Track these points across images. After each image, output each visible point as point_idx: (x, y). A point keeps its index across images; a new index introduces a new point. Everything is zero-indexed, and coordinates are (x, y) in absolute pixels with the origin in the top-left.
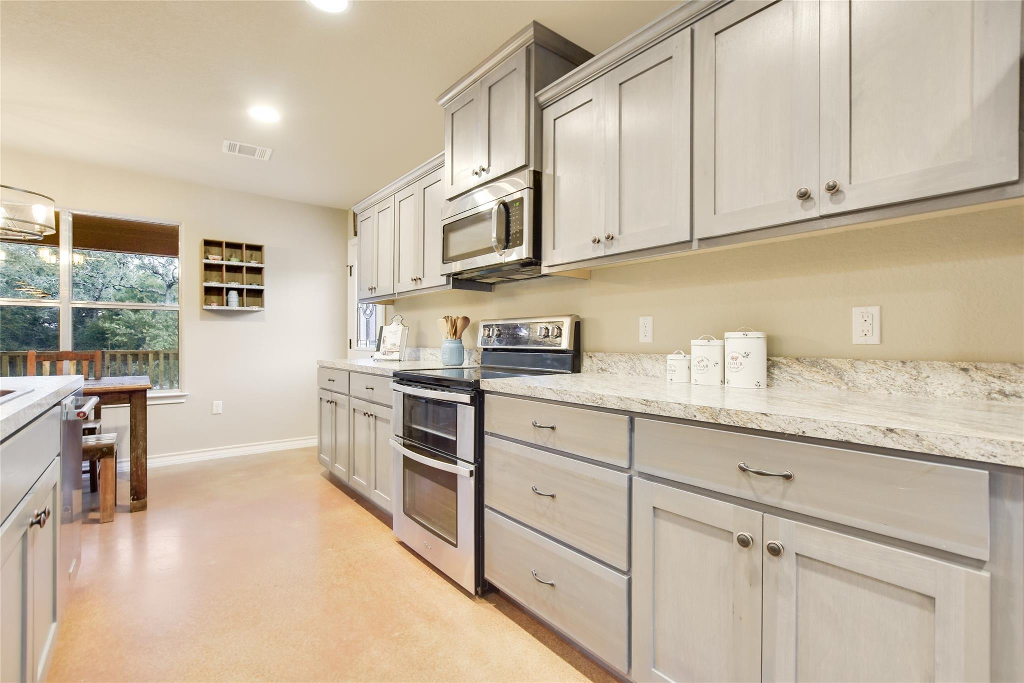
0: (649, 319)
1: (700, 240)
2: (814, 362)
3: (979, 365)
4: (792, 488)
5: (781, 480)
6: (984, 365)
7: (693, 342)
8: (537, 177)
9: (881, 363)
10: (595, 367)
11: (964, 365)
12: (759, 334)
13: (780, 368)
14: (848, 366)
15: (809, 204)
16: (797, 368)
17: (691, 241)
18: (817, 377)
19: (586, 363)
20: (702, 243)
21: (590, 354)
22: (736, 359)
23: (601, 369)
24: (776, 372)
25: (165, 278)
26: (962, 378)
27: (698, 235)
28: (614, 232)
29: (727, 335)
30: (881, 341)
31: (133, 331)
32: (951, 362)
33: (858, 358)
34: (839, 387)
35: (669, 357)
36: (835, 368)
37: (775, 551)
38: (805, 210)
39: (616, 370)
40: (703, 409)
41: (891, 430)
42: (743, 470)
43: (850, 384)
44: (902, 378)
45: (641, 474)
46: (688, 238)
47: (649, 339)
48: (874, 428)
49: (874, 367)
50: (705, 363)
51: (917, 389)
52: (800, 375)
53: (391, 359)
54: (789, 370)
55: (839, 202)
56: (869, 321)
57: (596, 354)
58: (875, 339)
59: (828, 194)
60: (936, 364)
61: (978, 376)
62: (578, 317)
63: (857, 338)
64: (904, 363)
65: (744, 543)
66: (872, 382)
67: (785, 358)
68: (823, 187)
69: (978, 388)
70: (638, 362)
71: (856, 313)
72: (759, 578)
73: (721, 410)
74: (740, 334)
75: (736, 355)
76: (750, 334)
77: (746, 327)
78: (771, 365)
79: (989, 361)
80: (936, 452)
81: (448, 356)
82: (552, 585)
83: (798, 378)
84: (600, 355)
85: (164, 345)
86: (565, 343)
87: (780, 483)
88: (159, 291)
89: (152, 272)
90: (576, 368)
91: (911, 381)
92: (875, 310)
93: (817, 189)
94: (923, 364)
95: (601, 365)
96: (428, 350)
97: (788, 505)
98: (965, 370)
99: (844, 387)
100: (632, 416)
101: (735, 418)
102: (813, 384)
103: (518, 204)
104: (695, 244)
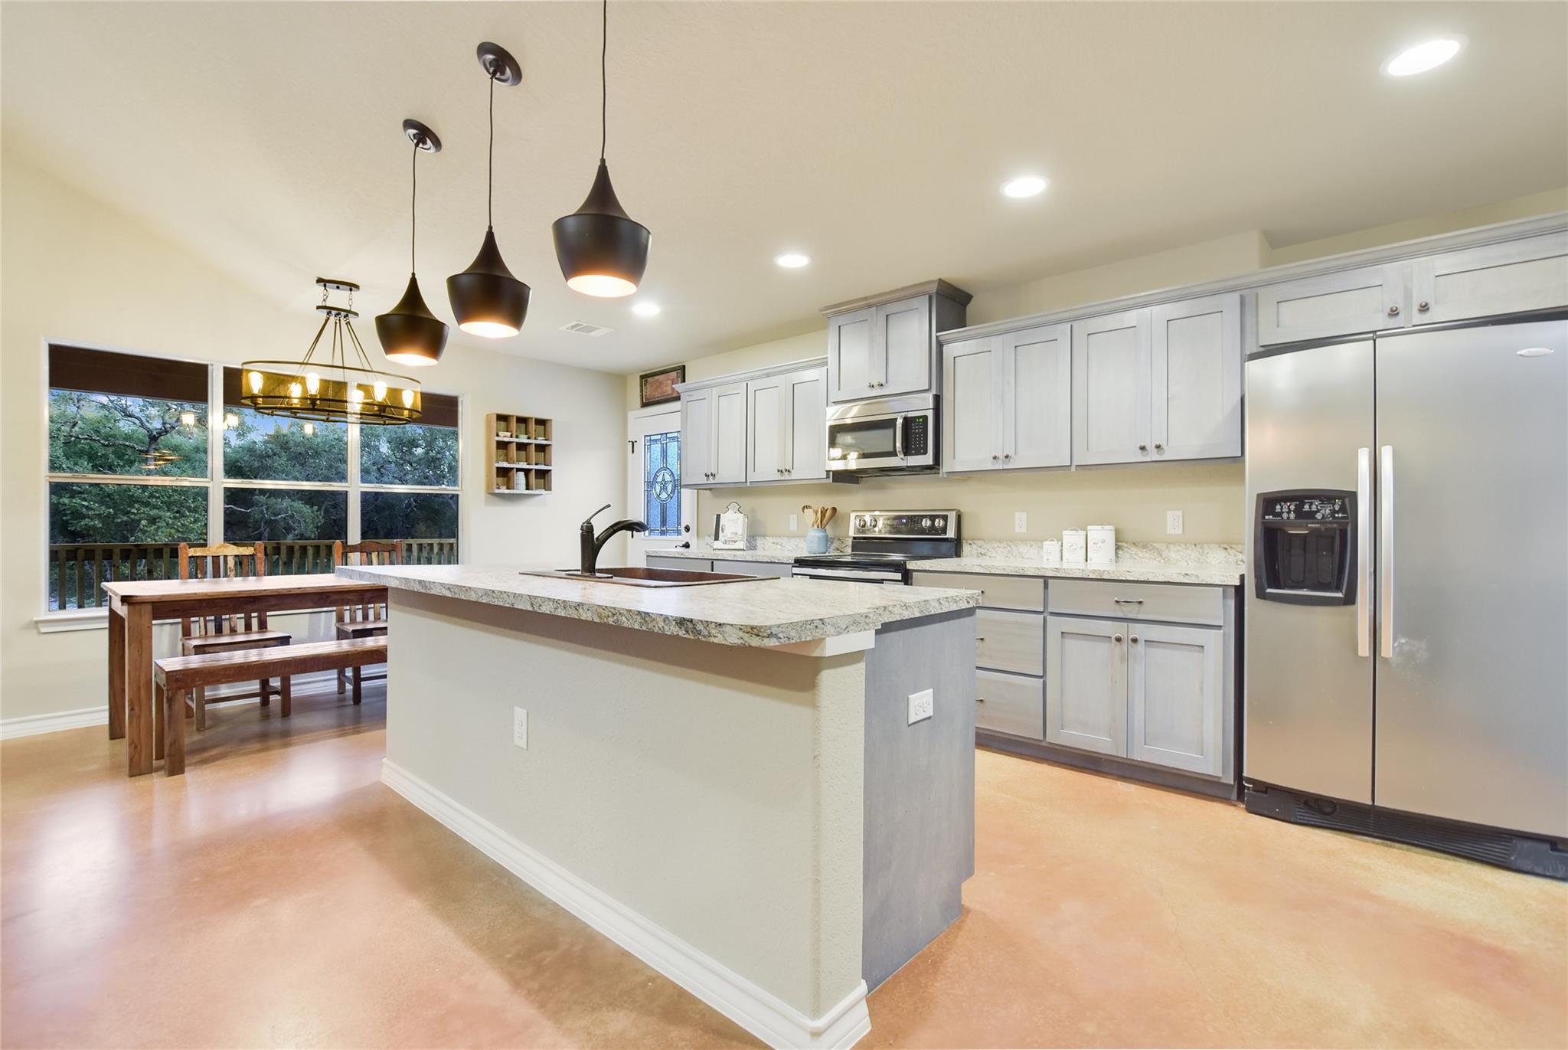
0: (1024, 515)
1: (1077, 466)
2: (1145, 546)
3: (1233, 546)
4: (1143, 607)
5: (1137, 605)
6: (1234, 546)
7: (1064, 532)
8: (938, 399)
9: (1183, 546)
10: (975, 552)
11: (1225, 546)
12: (1112, 527)
13: (1123, 550)
14: (1164, 548)
15: (1145, 453)
16: (1134, 549)
17: (1071, 466)
18: (1146, 555)
19: (966, 549)
20: (1078, 468)
21: (969, 542)
22: (1097, 543)
23: (981, 554)
24: (1121, 552)
25: (147, 424)
26: (1223, 553)
27: (1075, 463)
28: (1011, 453)
29: (1089, 527)
30: (1183, 532)
31: (111, 510)
32: (1219, 544)
33: (1170, 542)
34: (1160, 561)
35: (1046, 543)
36: (1157, 549)
37: (1135, 641)
38: (1144, 456)
39: (994, 555)
40: (1094, 571)
41: (1186, 574)
42: (1117, 602)
43: (1166, 559)
44: (1194, 555)
45: (1053, 614)
46: (1069, 464)
47: (1024, 530)
48: (1180, 574)
49: (1179, 548)
50: (1075, 547)
51: (1202, 561)
52: (1136, 554)
53: (734, 548)
54: (1129, 551)
55: (1162, 454)
56: (1177, 520)
57: (976, 542)
58: (1179, 531)
59: (1156, 450)
60: (1212, 546)
61: (1231, 552)
62: (959, 511)
63: (1170, 531)
64: (1195, 545)
65: (1118, 640)
66: (1178, 557)
67: (1126, 543)
68: (1154, 445)
69: (1232, 559)
70: (1014, 548)
71: (1169, 514)
72: (1126, 658)
73: (1104, 571)
74: (1099, 527)
75: (1096, 541)
76: (1106, 527)
77: (1102, 523)
78: (1118, 548)
79: (1237, 544)
80: (1204, 583)
81: (816, 545)
82: (981, 701)
83: (1134, 556)
84: (979, 543)
85: (170, 533)
86: (951, 533)
87: (1136, 607)
88: (136, 446)
89: (123, 414)
90: (957, 553)
91: (1199, 556)
92: (1180, 513)
93: (1151, 447)
94: (1205, 546)
95: (980, 550)
96: (770, 540)
97: (1140, 617)
98: (1226, 549)
99: (1162, 561)
100: (1046, 579)
101: (1112, 575)
102: (1144, 560)
103: (921, 420)
104: (1073, 468)
